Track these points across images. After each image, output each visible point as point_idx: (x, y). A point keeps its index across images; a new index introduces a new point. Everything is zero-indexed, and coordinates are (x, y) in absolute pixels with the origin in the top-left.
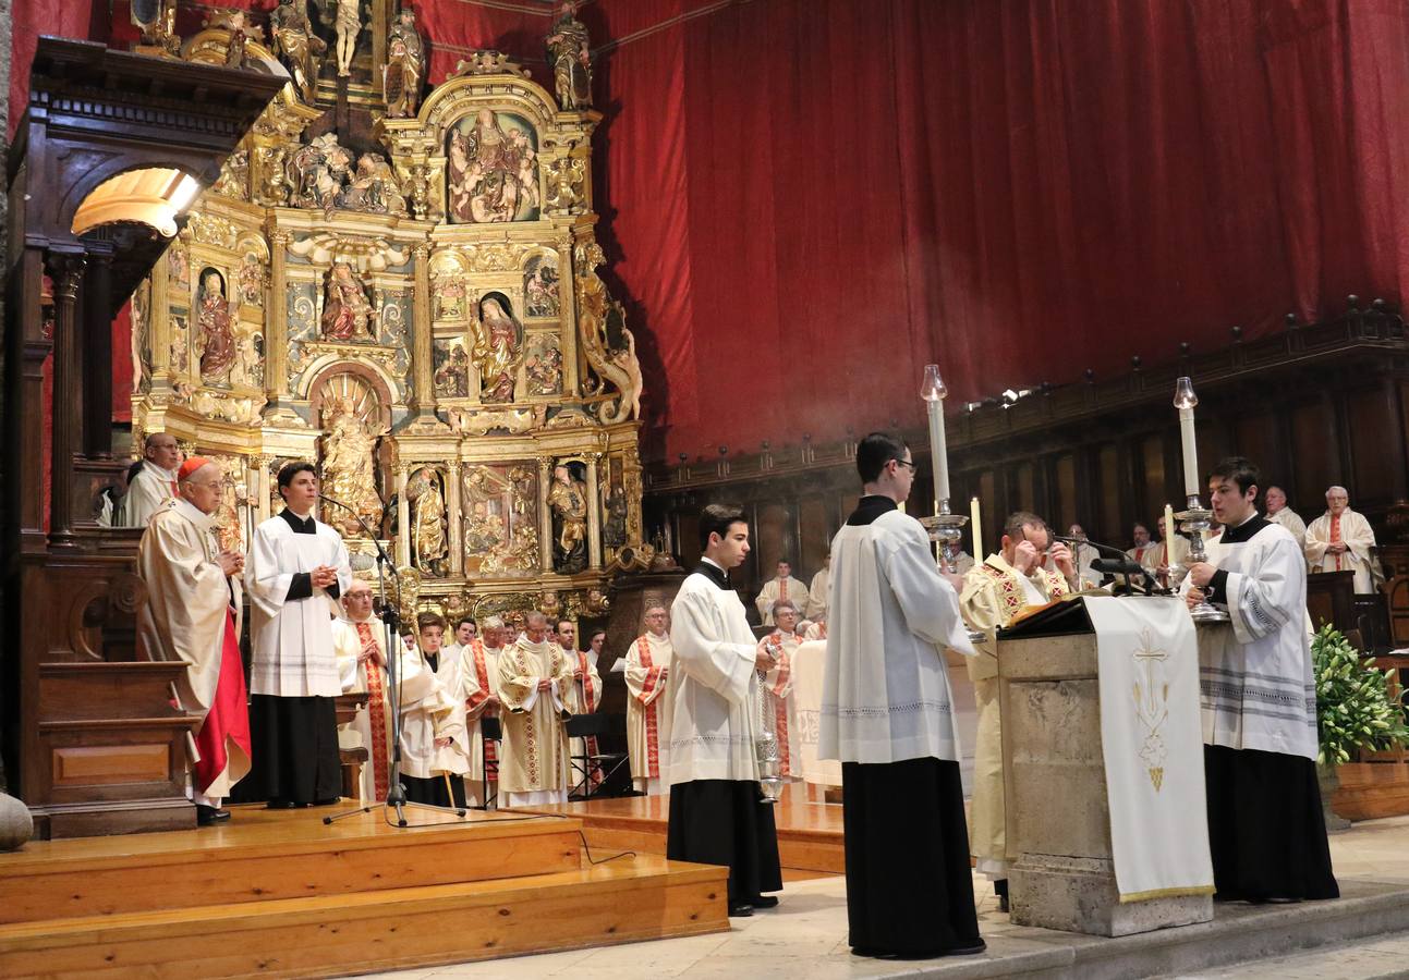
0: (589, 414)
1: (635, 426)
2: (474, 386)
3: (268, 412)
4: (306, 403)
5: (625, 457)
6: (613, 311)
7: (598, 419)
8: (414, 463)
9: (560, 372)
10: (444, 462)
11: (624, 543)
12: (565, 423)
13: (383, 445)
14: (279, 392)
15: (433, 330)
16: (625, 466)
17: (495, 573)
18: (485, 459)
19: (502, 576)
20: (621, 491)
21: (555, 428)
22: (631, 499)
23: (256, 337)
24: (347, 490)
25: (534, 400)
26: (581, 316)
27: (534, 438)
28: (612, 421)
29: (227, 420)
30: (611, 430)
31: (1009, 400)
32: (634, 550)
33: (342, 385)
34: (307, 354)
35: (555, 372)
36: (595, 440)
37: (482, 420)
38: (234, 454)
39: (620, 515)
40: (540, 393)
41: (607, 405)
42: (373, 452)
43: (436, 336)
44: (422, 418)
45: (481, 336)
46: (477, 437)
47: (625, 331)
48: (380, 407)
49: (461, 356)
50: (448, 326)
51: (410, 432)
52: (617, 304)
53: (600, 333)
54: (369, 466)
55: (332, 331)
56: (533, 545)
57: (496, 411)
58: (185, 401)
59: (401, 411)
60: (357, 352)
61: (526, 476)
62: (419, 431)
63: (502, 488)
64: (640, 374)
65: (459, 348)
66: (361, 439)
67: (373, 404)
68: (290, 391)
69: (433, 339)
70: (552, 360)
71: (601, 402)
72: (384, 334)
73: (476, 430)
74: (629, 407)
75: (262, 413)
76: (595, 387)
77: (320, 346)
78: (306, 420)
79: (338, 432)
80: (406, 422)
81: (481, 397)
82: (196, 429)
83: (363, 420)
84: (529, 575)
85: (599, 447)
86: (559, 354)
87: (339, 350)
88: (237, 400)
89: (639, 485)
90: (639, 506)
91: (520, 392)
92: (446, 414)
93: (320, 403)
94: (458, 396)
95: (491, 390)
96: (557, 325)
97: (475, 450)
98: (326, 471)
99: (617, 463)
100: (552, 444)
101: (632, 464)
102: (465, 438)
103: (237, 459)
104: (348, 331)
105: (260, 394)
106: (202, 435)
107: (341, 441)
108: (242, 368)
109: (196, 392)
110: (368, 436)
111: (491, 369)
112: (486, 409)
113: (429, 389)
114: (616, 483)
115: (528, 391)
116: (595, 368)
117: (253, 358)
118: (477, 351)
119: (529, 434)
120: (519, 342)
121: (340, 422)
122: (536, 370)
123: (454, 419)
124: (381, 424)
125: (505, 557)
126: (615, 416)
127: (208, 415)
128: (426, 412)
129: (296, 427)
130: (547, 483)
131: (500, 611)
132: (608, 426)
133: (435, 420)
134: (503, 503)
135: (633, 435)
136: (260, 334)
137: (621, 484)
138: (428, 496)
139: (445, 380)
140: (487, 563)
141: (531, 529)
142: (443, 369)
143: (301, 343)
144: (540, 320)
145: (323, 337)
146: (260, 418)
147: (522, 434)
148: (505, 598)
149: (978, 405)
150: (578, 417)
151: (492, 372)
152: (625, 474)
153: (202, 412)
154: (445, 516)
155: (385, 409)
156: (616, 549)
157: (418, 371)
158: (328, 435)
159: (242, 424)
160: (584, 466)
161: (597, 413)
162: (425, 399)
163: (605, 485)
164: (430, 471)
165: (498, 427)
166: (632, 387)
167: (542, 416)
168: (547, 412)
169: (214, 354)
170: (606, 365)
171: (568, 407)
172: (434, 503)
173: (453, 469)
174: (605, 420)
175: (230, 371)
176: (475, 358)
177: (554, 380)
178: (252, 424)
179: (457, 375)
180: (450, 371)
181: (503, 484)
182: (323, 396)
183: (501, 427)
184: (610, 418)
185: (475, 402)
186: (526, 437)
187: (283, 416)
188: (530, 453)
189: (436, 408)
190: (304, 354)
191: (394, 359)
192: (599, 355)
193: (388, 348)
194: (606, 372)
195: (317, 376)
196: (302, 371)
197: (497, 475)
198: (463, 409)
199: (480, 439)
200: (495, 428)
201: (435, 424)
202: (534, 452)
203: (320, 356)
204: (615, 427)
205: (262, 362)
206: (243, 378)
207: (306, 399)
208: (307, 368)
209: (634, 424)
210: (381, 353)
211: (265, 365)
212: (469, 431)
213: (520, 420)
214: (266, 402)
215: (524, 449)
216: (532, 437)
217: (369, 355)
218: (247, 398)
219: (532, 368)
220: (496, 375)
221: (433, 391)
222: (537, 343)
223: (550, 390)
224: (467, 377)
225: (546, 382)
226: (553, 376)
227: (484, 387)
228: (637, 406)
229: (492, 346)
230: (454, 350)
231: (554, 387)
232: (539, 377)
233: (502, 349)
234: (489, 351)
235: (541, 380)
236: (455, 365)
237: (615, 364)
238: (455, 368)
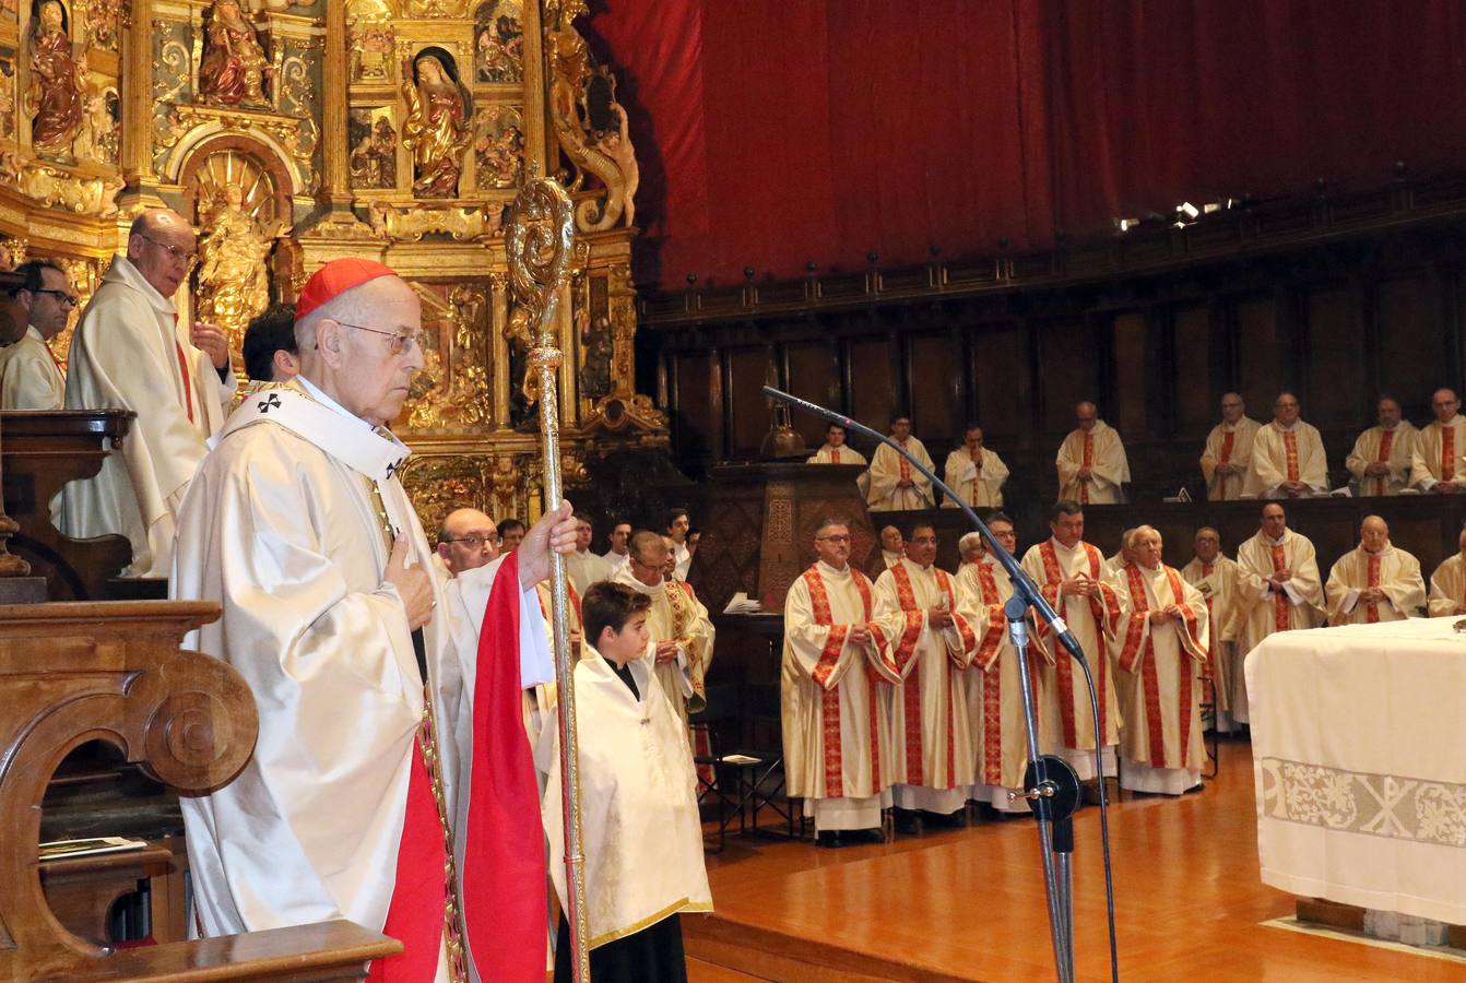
1: (628, 235)
2: (405, 173)
3: (126, 199)
4: (177, 190)
5: (611, 277)
6: (598, 79)
9: (521, 159)
11: (607, 393)
13: (281, 252)
14: (140, 172)
15: (349, 96)
16: (611, 288)
17: (430, 428)
18: (419, 273)
19: (439, 432)
20: (605, 322)
22: (620, 333)
23: (109, 94)
24: (231, 311)
25: (486, 196)
26: (551, 84)
27: (487, 246)
28: (595, 228)
29: (70, 209)
30: (594, 239)
31: (1185, 217)
32: (624, 402)
33: (225, 167)
34: (179, 122)
35: (514, 159)
37: (416, 220)
38: (80, 258)
39: (605, 354)
40: (494, 187)
41: (588, 205)
42: (267, 260)
43: (353, 103)
44: (335, 215)
45: (417, 106)
46: (410, 243)
47: (616, 106)
48: (276, 199)
49: (387, 133)
50: (370, 90)
51: (319, 234)
52: (604, 69)
53: (579, 107)
54: (262, 280)
55: (214, 91)
56: (481, 392)
57: (434, 209)
58: (12, 178)
59: (306, 203)
60: (247, 122)
61: (473, 298)
62: (330, 232)
63: (440, 314)
64: (636, 166)
65: (384, 121)
66: (252, 242)
67: (267, 194)
68: (155, 172)
69: (350, 108)
70: (511, 143)
71: (579, 202)
72: (284, 99)
73: (407, 234)
74: (619, 209)
75: (117, 200)
76: (570, 181)
77: (198, 110)
79: (220, 231)
80: (312, 220)
81: (414, 189)
82: (27, 220)
83: (254, 215)
84: (476, 431)
86: (519, 134)
87: (221, 117)
88: (83, 182)
89: (631, 314)
90: (630, 343)
91: (466, 184)
92: (367, 211)
93: (195, 190)
94: (382, 186)
95: (429, 181)
96: (519, 96)
97: (404, 261)
98: (203, 284)
99: (599, 284)
101: (620, 284)
102: (392, 243)
103: (82, 265)
104: (236, 92)
105: (114, 174)
106: (35, 229)
107: (224, 244)
108: (88, 136)
109: (27, 168)
110: (262, 238)
111: (428, 152)
112: (421, 206)
113: (344, 176)
114: (598, 312)
115: (478, 184)
116: (571, 154)
117: (105, 124)
118: (410, 127)
119: (480, 242)
120: (469, 114)
121: (223, 217)
122: (489, 155)
123: (377, 218)
124: (279, 222)
125: (443, 405)
126: (598, 221)
127: (43, 200)
128: (340, 207)
130: (504, 308)
131: (435, 479)
132: (589, 234)
133: (353, 218)
134: (442, 334)
135: (624, 248)
136: (115, 91)
137: (605, 313)
139: (364, 165)
140: (419, 415)
141: (479, 370)
142: (362, 150)
143: (171, 105)
144: (495, 88)
145: (201, 99)
146: (114, 208)
147: (469, 241)
148: (441, 462)
149: (1135, 222)
151: (428, 155)
152: (610, 300)
153: (35, 195)
155: (283, 201)
156: (596, 401)
157: (330, 151)
158: (206, 235)
159: (89, 217)
162: (338, 189)
163: (583, 314)
165: (437, 230)
166: (624, 182)
167: (496, 217)
168: (503, 213)
169: (52, 115)
170: (585, 152)
174: (584, 226)
175: (74, 139)
176: (406, 135)
177: (513, 170)
178: (103, 216)
179: (381, 158)
180: (372, 153)
181: (441, 308)
182: (199, 180)
183: (442, 231)
184: (592, 223)
185: (406, 196)
186: (475, 246)
187: (147, 207)
188: (480, 267)
189: (353, 202)
190: (174, 122)
191: (297, 134)
192: (576, 137)
193: (289, 117)
194: (585, 161)
195: (192, 152)
196: (171, 145)
197: (434, 296)
198: (390, 205)
199: (412, 246)
200: (433, 231)
201: (352, 224)
202: (485, 267)
203: (196, 125)
204: (597, 236)
205: (117, 129)
206: (91, 151)
207: (176, 183)
208: (178, 140)
209: (625, 232)
210: (280, 123)
211: (122, 134)
212: (398, 235)
213: (468, 222)
214: (124, 185)
215: (472, 261)
216: (483, 246)
217: (262, 126)
218: (96, 178)
219: (484, 152)
220: (435, 160)
221: (350, 178)
222: (490, 119)
223: (507, 182)
224: (395, 160)
225: (502, 172)
226: (510, 164)
227: (418, 176)
228: (631, 208)
229: (430, 120)
230: (378, 123)
231: (512, 179)
232: (493, 165)
233: (444, 125)
234: (426, 127)
235: (496, 168)
236: (379, 144)
237: (600, 151)
238: (379, 148)
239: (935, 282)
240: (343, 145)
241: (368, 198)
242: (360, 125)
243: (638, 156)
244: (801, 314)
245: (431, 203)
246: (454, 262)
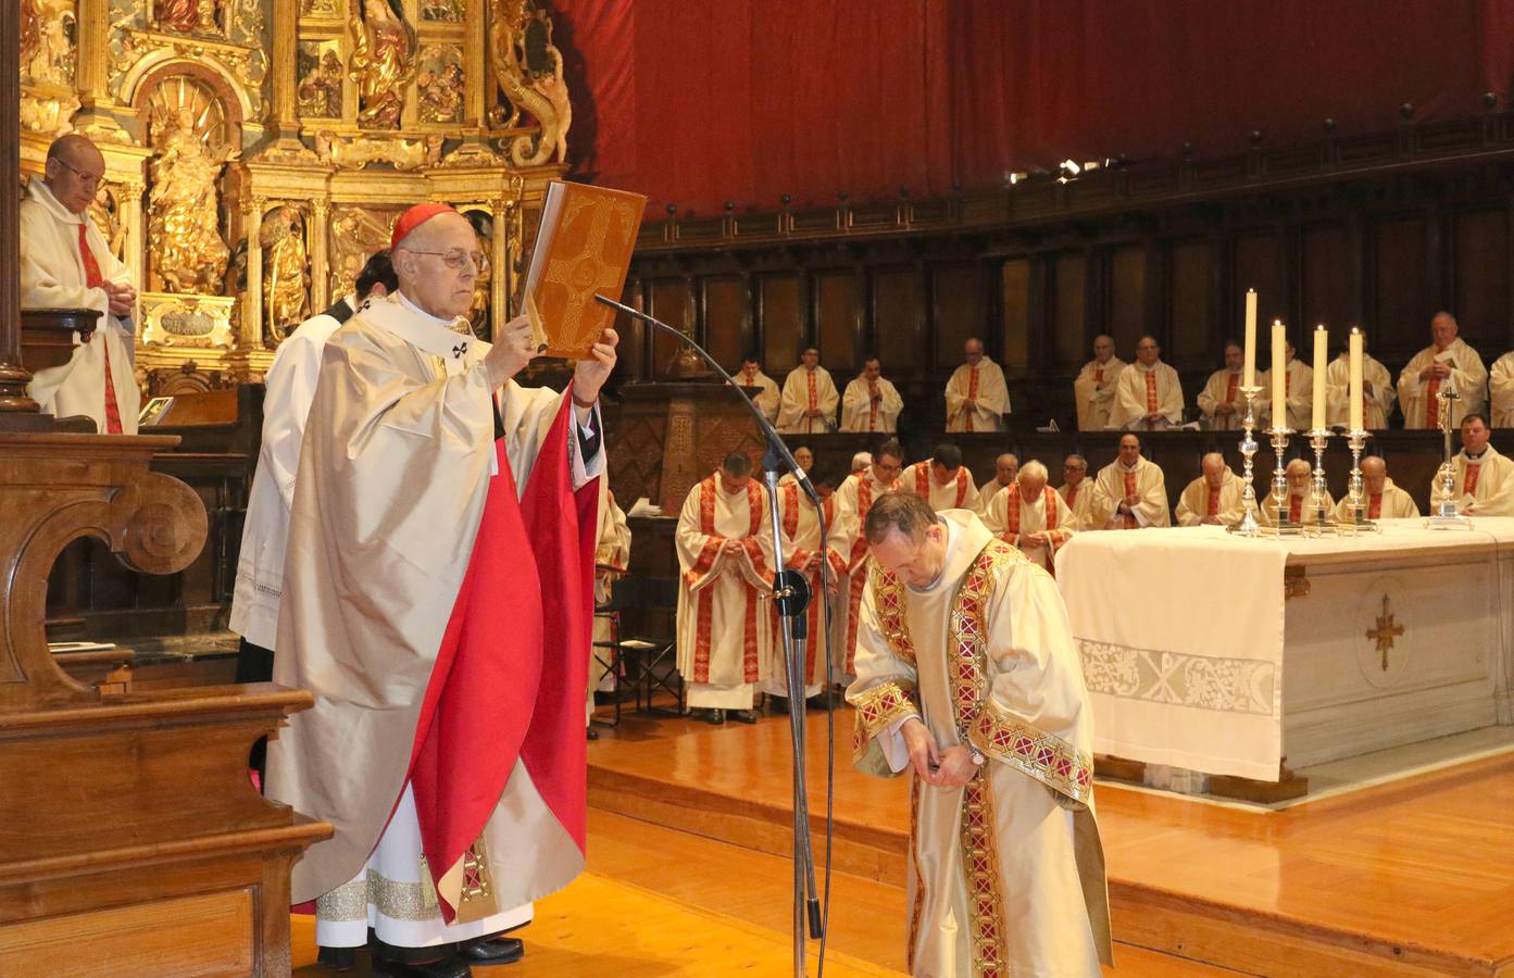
0: (497, 151)
1: (558, 170)
2: (350, 105)
3: (81, 119)
4: (130, 112)
6: (536, 22)
7: (509, 159)
8: (271, 199)
9: (461, 95)
10: (309, 201)
12: (468, 160)
13: (230, 175)
14: (95, 94)
15: (298, 29)
18: (361, 200)
21: (454, 166)
23: (66, 18)
24: (181, 230)
25: (426, 129)
26: (493, 25)
27: (426, 177)
28: (528, 162)
29: (26, 127)
30: (528, 173)
31: (1067, 173)
33: (177, 92)
34: (134, 47)
35: (454, 95)
36: (506, 185)
37: (359, 149)
40: (435, 120)
41: (523, 141)
42: (216, 182)
43: (303, 36)
44: (282, 142)
45: (363, 40)
46: (354, 171)
47: (552, 49)
48: (226, 124)
49: (334, 65)
50: (319, 24)
51: (267, 159)
52: (542, 13)
53: (517, 48)
54: (211, 201)
55: (168, 18)
57: (378, 139)
59: (256, 130)
60: (200, 50)
62: (278, 158)
63: (381, 239)
64: (569, 105)
65: (331, 54)
66: (202, 164)
67: (217, 119)
68: (110, 95)
69: (298, 40)
70: (452, 80)
71: (514, 138)
72: (235, 29)
73: (351, 162)
74: (552, 146)
75: (72, 120)
76: (506, 118)
77: (152, 37)
78: (131, 135)
79: (171, 153)
80: (261, 145)
81: (358, 120)
83: (205, 139)
85: (507, 194)
86: (460, 71)
87: (175, 44)
88: (40, 101)
91: (408, 117)
92: (313, 139)
93: (148, 113)
94: (328, 115)
95: (373, 112)
96: (461, 35)
97: (349, 188)
98: (154, 203)
100: (449, 186)
102: (337, 171)
104: (189, 21)
105: (69, 95)
107: (175, 166)
108: (45, 57)
110: (212, 161)
111: (373, 85)
112: (365, 136)
113: (291, 105)
115: (419, 117)
116: (508, 93)
117: (61, 46)
118: (356, 61)
119: (420, 172)
120: (412, 50)
121: (175, 140)
122: (430, 90)
123: (323, 146)
124: (228, 146)
126: (532, 156)
128: (288, 135)
129: (119, 142)
132: (525, 168)
133: (299, 145)
136: (72, 15)
138: (288, 243)
139: (312, 95)
142: (310, 81)
143: (126, 31)
144: (437, 26)
145: (156, 26)
147: (410, 171)
149: (1024, 176)
150: (483, 154)
151: (374, 88)
154: (308, 271)
155: (233, 126)
157: (279, 82)
158: (158, 156)
159: (47, 134)
160: (490, 219)
161: (508, 150)
162: (286, 117)
163: (516, 243)
164: (292, 211)
165: (380, 160)
166: (558, 121)
167: (436, 149)
168: (443, 145)
170: (522, 91)
171: (471, 140)
172: (294, 253)
173: (321, 212)
174: (519, 161)
175: (31, 60)
176: (352, 68)
177: (453, 105)
179: (328, 89)
180: (319, 84)
181: (382, 233)
182: (152, 104)
183: (384, 161)
184: (525, 158)
185: (351, 127)
186: (415, 176)
187: (101, 127)
188: (420, 196)
189: (300, 130)
190: (129, 46)
191: (248, 63)
192: (514, 76)
193: (240, 46)
194: (522, 100)
195: (146, 76)
196: (126, 69)
197: (375, 221)
198: (335, 135)
199: (356, 174)
200: (376, 161)
201: (299, 150)
202: (425, 196)
203: (150, 51)
204: (531, 170)
205: (73, 52)
206: (48, 72)
207: (130, 105)
208: (132, 65)
209: (557, 168)
210: (231, 52)
211: (78, 57)
212: (343, 163)
213: (409, 152)
214: (79, 106)
215: (412, 189)
216: (423, 176)
217: (215, 54)
218: (53, 98)
219: (426, 87)
220: (380, 94)
221: (297, 107)
222: (433, 55)
223: (447, 117)
224: (341, 92)
225: (442, 106)
226: (451, 100)
227: (362, 107)
228: (563, 146)
229: (376, 54)
230: (326, 56)
231: (453, 114)
232: (434, 100)
233: (389, 60)
234: (371, 61)
235: (436, 103)
236: (326, 76)
237: (535, 90)
238: (325, 80)
239: (842, 223)
240: (292, 76)
241: (315, 127)
242: (308, 56)
243: (571, 96)
244: (718, 250)
245: (375, 134)
246: (393, 190)
